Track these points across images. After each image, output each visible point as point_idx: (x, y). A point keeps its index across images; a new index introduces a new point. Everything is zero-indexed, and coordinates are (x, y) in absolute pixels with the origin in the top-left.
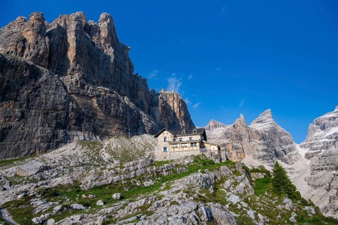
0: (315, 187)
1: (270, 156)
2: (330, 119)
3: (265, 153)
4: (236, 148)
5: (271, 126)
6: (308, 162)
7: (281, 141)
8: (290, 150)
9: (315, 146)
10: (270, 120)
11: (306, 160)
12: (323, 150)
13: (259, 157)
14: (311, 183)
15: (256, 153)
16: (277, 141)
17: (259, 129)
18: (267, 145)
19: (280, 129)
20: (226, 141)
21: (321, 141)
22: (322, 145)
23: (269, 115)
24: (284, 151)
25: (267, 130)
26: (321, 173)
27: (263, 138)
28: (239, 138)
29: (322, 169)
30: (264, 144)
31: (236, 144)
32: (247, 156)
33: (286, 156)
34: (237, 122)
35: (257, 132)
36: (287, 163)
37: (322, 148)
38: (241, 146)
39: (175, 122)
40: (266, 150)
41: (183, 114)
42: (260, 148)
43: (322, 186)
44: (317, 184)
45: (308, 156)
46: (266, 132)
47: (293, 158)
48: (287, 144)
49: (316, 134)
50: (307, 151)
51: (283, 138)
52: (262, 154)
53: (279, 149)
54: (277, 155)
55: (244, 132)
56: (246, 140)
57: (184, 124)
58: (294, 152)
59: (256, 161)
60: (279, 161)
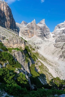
0: (57, 47)
1: (42, 36)
2: (62, 25)
4: (31, 32)
5: (44, 25)
6: (53, 38)
7: (46, 31)
8: (49, 34)
9: (56, 34)
10: (44, 23)
12: (58, 35)
13: (39, 36)
14: (55, 46)
15: (38, 34)
16: (45, 31)
17: (40, 26)
18: (42, 32)
19: (47, 27)
20: (27, 29)
21: (58, 32)
23: (44, 21)
24: (47, 34)
25: (42, 26)
26: (60, 42)
27: (41, 29)
28: (33, 28)
29: (60, 41)
30: (41, 31)
31: (31, 30)
32: (34, 35)
33: (47, 36)
34: (32, 22)
36: (47, 38)
38: (33, 31)
39: (4, 17)
40: (41, 34)
41: (8, 14)
42: (40, 32)
43: (60, 47)
44: (58, 46)
45: (53, 37)
47: (49, 37)
48: (48, 32)
49: (57, 30)
50: (53, 35)
51: (47, 30)
52: (40, 35)
53: (45, 34)
54: (44, 35)
55: (34, 26)
56: (35, 29)
57: (9, 19)
58: (50, 35)
59: (38, 37)
60: (45, 38)
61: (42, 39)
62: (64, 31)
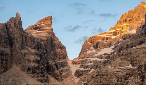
1: (42, 69)
3: (37, 65)
5: (48, 35)
7: (55, 54)
8: (62, 65)
9: (86, 64)
11: (75, 77)
12: (93, 69)
13: (29, 70)
15: (26, 63)
16: (52, 53)
18: (40, 56)
21: (92, 59)
22: (93, 64)
24: (56, 65)
25: (43, 39)
28: (10, 41)
30: (37, 55)
33: (57, 72)
35: (33, 39)
36: (57, 79)
37: (92, 67)
38: (9, 52)
40: (38, 62)
42: (33, 58)
45: (78, 74)
46: (43, 41)
47: (64, 74)
48: (60, 58)
52: (32, 65)
53: (52, 63)
55: (16, 35)
58: (65, 68)
59: (24, 74)
60: (50, 76)
61: (41, 81)
62: (108, 57)
